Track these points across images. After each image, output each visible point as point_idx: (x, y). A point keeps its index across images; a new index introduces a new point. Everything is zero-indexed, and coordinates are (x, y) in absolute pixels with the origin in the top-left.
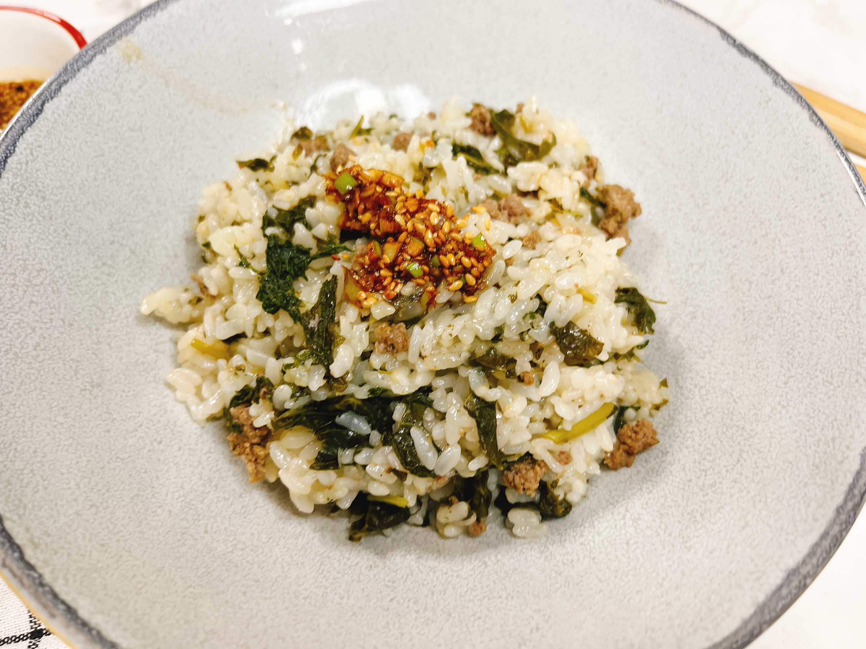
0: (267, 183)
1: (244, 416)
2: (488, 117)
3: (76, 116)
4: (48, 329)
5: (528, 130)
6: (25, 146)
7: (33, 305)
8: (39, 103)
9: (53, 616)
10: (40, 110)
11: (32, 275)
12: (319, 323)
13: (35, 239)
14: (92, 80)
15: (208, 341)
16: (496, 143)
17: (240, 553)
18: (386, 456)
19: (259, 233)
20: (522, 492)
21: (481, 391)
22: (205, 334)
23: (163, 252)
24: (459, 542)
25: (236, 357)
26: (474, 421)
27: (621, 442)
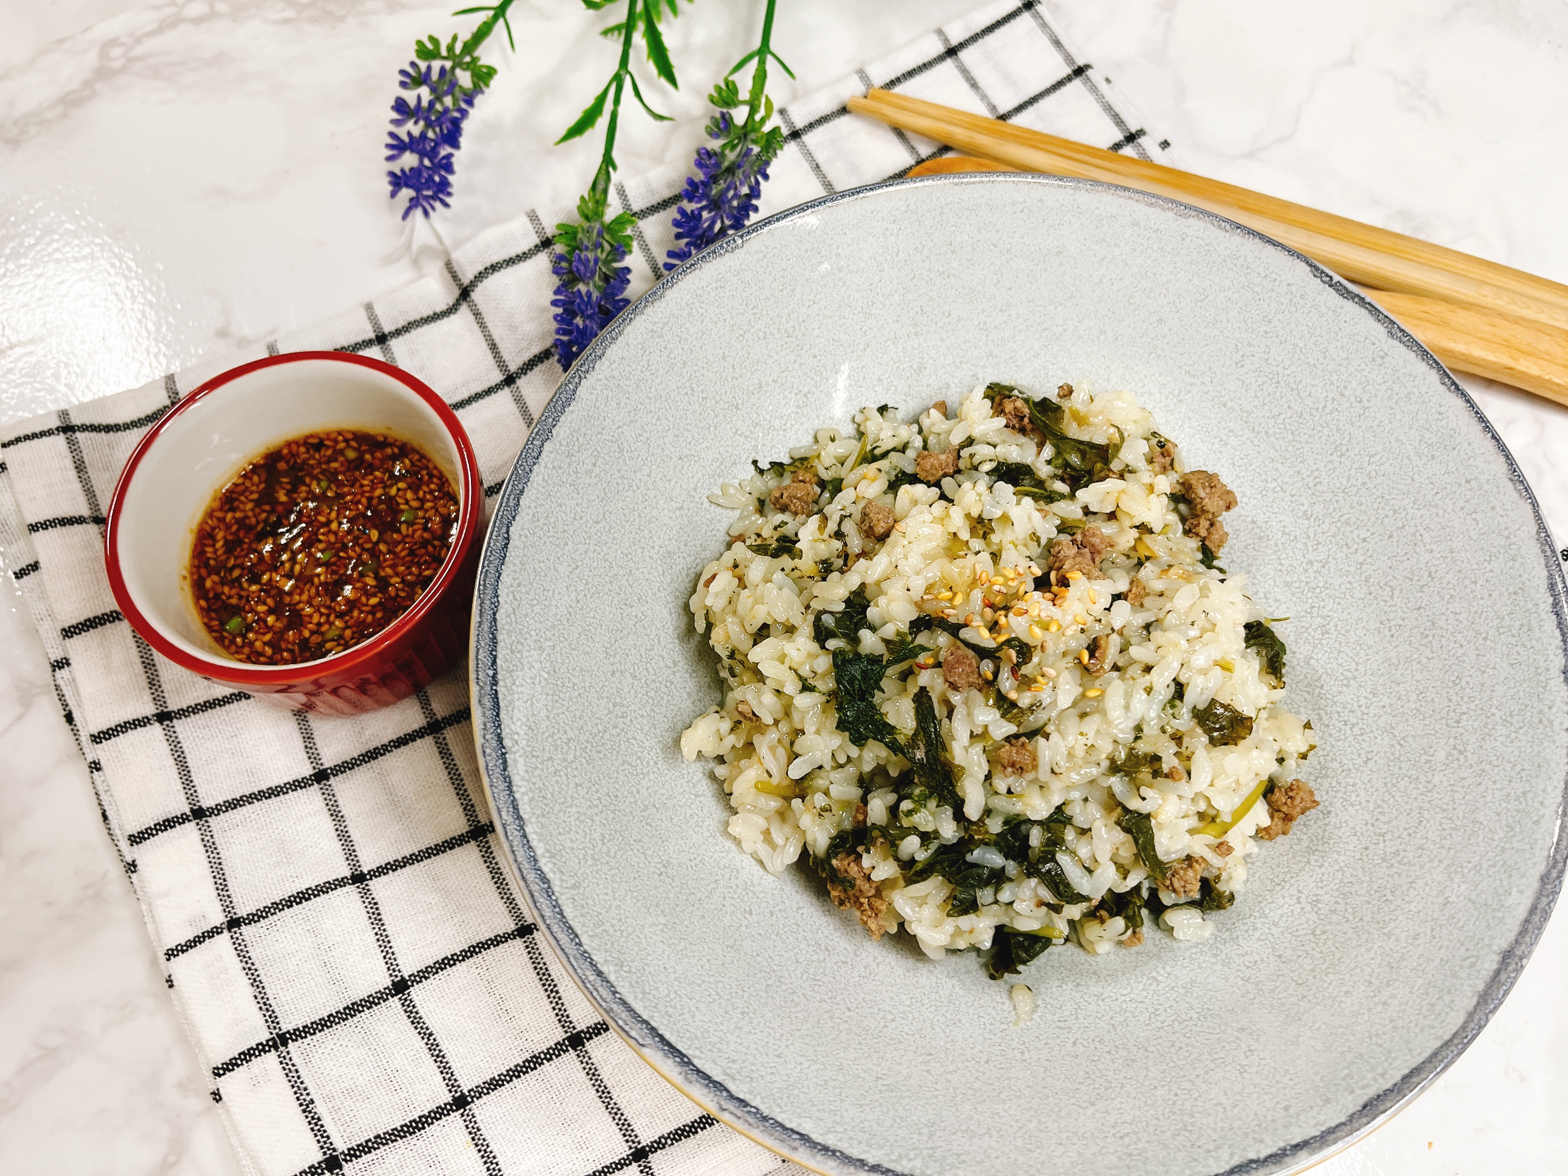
0: (795, 571)
1: (853, 870)
2: (1026, 411)
3: (542, 529)
5: (1081, 420)
6: (506, 591)
7: (579, 788)
8: (504, 529)
9: (795, 1149)
12: (926, 753)
14: (546, 478)
15: (775, 781)
16: (1048, 451)
17: (894, 1025)
18: (1035, 890)
19: (815, 646)
20: (1183, 895)
21: (1134, 804)
22: (768, 772)
23: (661, 664)
24: (1112, 957)
25: (816, 796)
26: (1129, 836)
27: (1274, 810)
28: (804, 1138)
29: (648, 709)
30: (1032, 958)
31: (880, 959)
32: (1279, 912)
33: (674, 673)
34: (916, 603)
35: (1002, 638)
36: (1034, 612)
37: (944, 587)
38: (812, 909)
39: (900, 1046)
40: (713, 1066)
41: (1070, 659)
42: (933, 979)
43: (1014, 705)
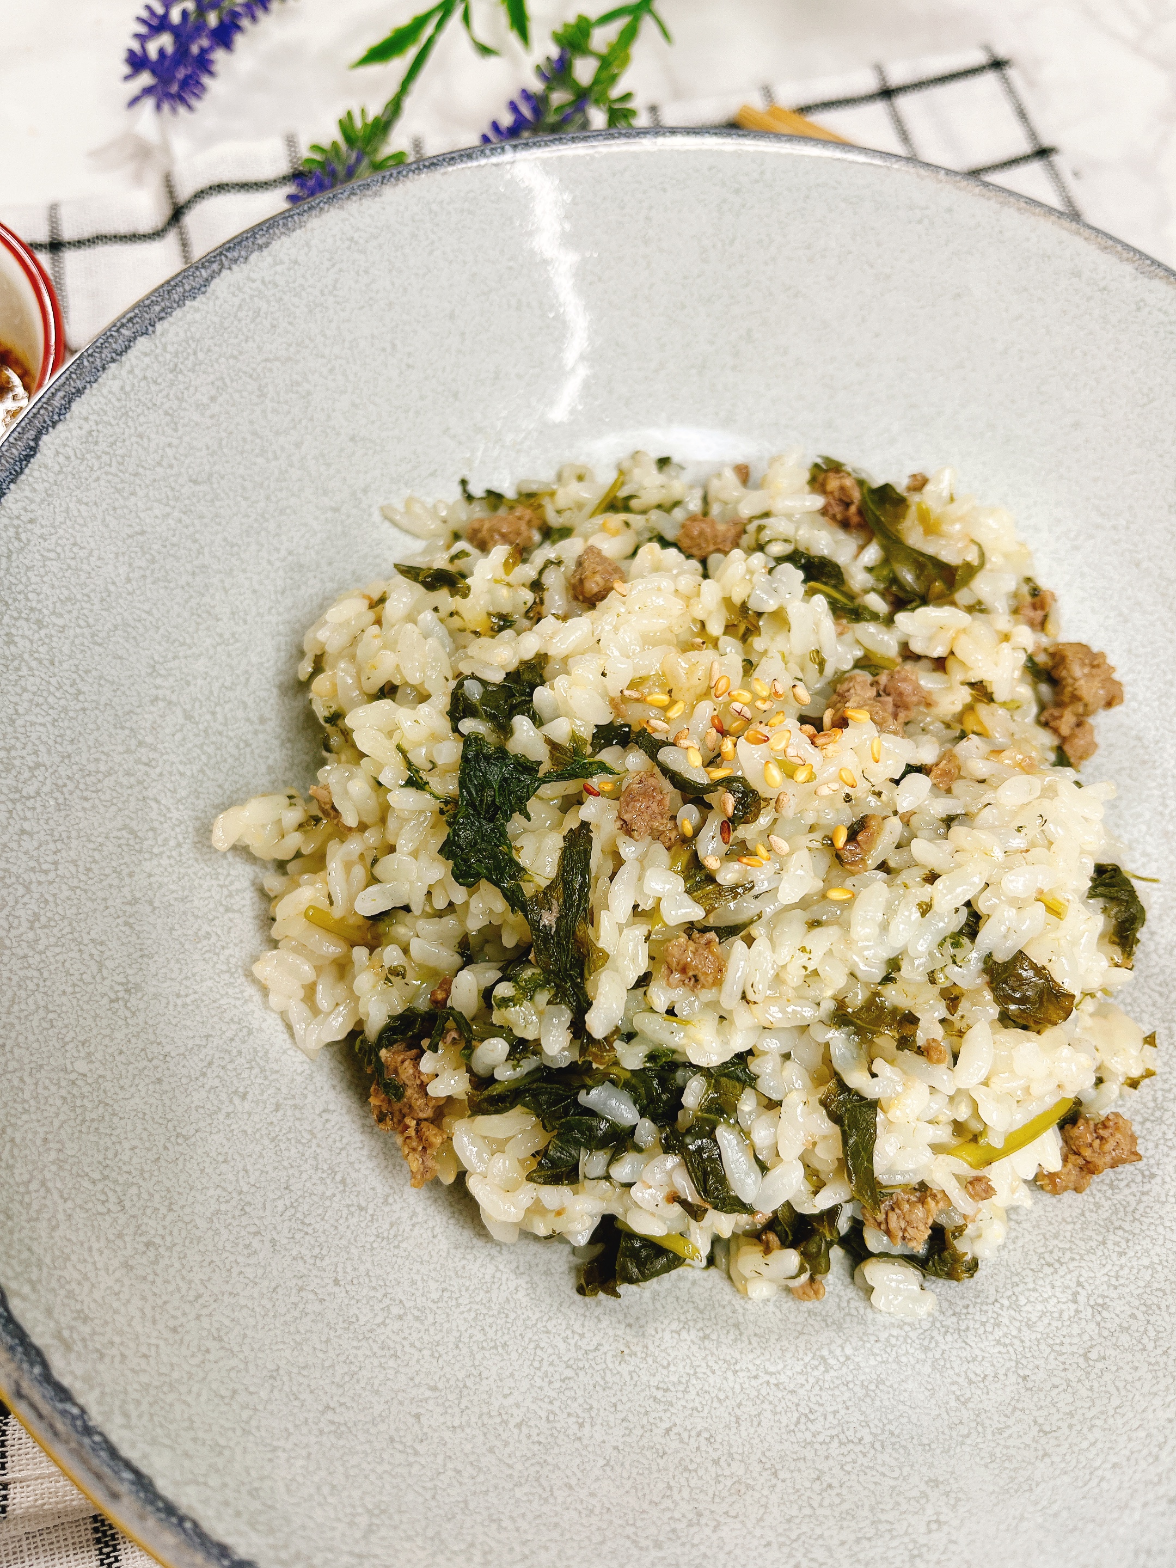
0: (452, 614)
1: (407, 1071)
2: (856, 495)
3: (98, 458)
4: (51, 883)
5: (930, 527)
7: (25, 837)
10: (31, 448)
11: (22, 778)
12: (558, 920)
13: (26, 704)
14: (128, 388)
15: (337, 912)
16: (872, 554)
17: (396, 1325)
18: (669, 1174)
19: (444, 724)
20: (899, 1241)
21: (857, 1079)
22: (330, 897)
23: (240, 714)
24: (771, 1308)
25: (389, 949)
26: (836, 1129)
27: (1071, 1150)
28: (142, 1483)
29: (195, 768)
30: (646, 1278)
31: (420, 1218)
32: (1040, 1307)
33: (256, 732)
34: (612, 700)
35: (719, 774)
36: (778, 743)
37: (662, 686)
38: (347, 1118)
39: (391, 1363)
40: (41, 1317)
41: (818, 835)
42: (490, 1269)
43: (710, 879)
